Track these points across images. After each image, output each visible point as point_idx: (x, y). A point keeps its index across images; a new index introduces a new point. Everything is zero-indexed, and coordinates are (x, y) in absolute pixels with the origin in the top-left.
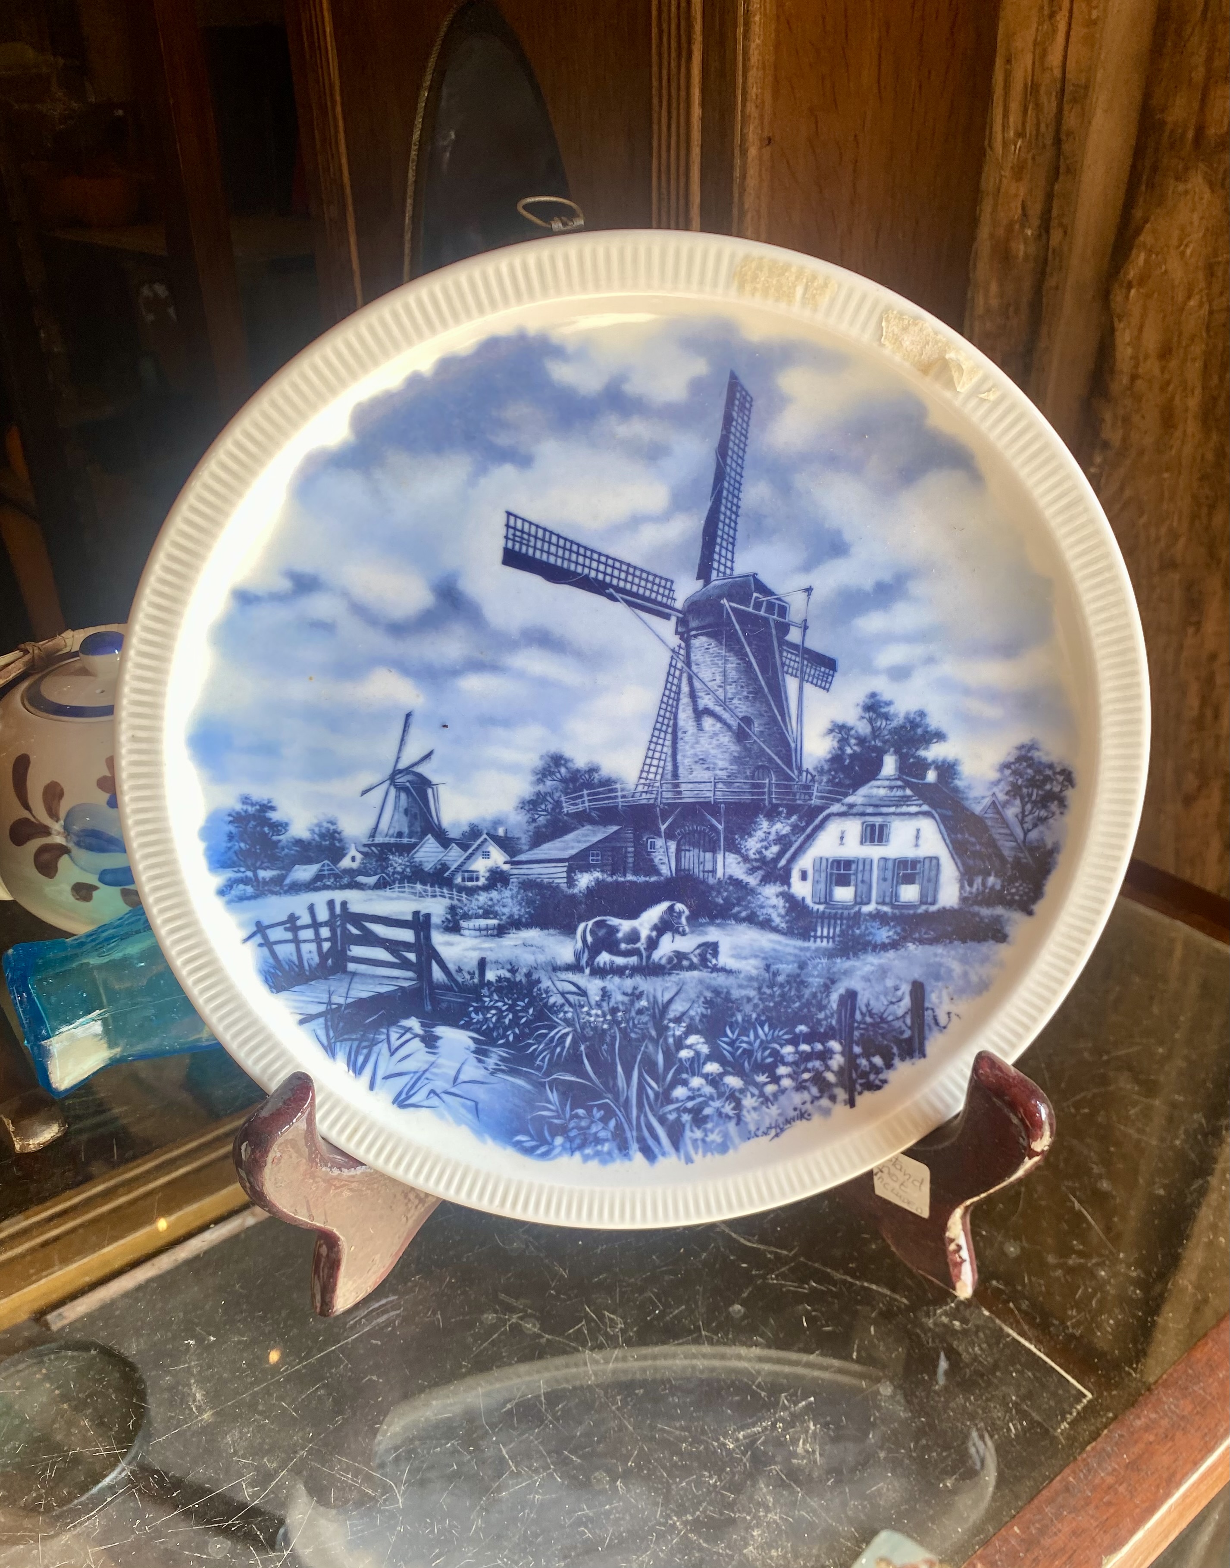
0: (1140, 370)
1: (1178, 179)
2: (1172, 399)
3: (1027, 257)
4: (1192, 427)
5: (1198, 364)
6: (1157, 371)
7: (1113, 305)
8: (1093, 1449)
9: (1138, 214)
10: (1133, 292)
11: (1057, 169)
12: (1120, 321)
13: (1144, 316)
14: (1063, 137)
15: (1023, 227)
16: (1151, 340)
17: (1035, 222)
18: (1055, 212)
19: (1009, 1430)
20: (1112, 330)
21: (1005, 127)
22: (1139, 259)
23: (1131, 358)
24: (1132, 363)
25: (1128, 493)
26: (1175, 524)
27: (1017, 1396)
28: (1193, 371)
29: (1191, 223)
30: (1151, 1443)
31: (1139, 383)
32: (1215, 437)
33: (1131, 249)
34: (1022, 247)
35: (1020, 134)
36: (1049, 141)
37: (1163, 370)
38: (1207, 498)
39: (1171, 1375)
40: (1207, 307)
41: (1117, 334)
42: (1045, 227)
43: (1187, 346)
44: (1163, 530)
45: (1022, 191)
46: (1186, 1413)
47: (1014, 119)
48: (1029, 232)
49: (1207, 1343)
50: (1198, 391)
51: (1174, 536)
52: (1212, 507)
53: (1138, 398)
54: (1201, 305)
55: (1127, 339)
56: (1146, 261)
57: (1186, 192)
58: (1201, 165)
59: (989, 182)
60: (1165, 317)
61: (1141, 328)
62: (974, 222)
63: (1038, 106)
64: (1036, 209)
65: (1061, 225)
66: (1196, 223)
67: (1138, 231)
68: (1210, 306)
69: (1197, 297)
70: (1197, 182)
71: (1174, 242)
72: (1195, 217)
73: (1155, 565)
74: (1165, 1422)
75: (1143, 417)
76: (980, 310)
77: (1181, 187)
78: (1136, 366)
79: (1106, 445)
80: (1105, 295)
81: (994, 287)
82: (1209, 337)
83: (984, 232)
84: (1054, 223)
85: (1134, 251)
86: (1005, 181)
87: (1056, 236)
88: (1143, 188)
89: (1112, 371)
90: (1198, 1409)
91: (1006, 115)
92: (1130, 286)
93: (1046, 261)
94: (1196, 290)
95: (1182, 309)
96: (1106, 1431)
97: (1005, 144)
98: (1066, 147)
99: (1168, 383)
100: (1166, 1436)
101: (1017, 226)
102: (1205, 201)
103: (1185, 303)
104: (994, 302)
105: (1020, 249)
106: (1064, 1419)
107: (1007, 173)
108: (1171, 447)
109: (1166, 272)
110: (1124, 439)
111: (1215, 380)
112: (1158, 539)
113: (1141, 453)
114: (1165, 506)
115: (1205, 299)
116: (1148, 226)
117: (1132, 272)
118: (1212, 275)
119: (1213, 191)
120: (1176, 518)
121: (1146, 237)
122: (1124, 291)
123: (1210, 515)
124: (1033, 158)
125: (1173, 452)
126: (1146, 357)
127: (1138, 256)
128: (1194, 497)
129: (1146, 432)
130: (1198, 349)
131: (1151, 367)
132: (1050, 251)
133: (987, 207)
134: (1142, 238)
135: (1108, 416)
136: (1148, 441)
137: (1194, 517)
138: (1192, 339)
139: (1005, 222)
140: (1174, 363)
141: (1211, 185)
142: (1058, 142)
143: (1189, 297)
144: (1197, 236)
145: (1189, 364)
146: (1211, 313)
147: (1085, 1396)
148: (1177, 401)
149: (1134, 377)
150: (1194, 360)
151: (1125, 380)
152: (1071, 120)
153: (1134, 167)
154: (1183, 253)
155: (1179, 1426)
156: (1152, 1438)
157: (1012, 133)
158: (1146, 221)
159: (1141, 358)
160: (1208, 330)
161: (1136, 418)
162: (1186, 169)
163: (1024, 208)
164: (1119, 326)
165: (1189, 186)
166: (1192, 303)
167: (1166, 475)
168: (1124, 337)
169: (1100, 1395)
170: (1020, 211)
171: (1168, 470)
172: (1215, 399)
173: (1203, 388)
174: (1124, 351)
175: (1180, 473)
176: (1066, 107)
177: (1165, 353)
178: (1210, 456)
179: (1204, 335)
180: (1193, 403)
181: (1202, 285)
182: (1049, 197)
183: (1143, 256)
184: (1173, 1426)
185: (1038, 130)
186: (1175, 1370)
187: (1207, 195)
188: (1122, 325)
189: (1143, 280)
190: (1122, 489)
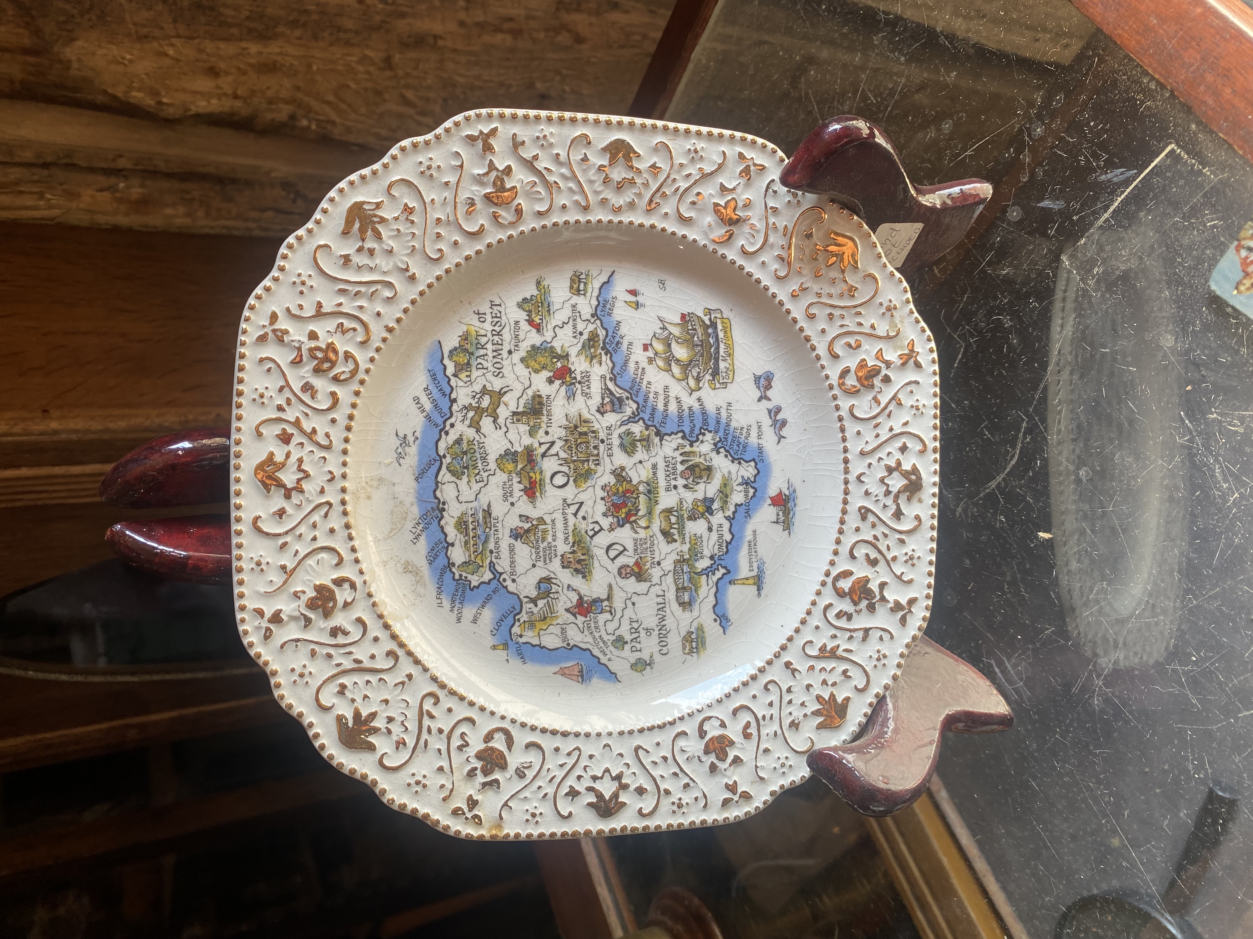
0: (230, 92)
1: (69, 68)
2: (251, 65)
3: (142, 186)
4: (274, 48)
5: (222, 45)
6: (230, 78)
7: (177, 116)
8: (1241, 147)
9: (100, 99)
10: (165, 100)
11: (68, 165)
12: (190, 110)
13: (184, 90)
14: (42, 161)
15: (117, 191)
16: (204, 84)
17: (113, 180)
18: (104, 165)
19: (1214, 226)
20: (198, 116)
21: (36, 208)
22: (137, 96)
23: (220, 99)
24: (223, 98)
25: (331, 98)
26: (355, 59)
27: (1175, 215)
28: (228, 49)
29: (105, 55)
30: (1234, 91)
31: (239, 92)
32: (281, 29)
33: (129, 103)
34: (134, 190)
35: (41, 196)
36: (45, 172)
37: (227, 73)
38: (331, 34)
39: (1154, 70)
40: (174, 41)
41: (201, 111)
42: (117, 172)
43: (208, 55)
44: (361, 68)
45: (89, 192)
46: (1198, 57)
47: (28, 201)
48: (122, 185)
49: (1120, 36)
50: (244, 44)
51: (364, 59)
52: (339, 29)
53: (253, 93)
54: (172, 45)
55: (204, 103)
56: (139, 90)
57: (79, 60)
58: (56, 49)
59: (83, 219)
60: (184, 74)
61: (195, 93)
62: (116, 230)
63: (17, 183)
64: (103, 180)
65: (114, 160)
66: (104, 51)
67: (114, 97)
68: (173, 37)
69: (166, 48)
70: (70, 52)
71: (121, 68)
72: (100, 52)
73: (388, 73)
74: (1209, 77)
75: (268, 88)
76: (188, 221)
77: (75, 65)
78: (225, 94)
79: (292, 117)
80: (170, 122)
81: (169, 211)
82: (198, 37)
83: (123, 220)
84: (112, 165)
85: (132, 101)
86: (82, 206)
87: (123, 163)
88: (78, 95)
89: (232, 114)
90: (1194, 44)
91: (27, 208)
92: (160, 103)
93: (145, 171)
94: (161, 49)
95: (178, 60)
96: (1221, 135)
97: (51, 207)
98: (50, 159)
99: (239, 69)
100: (1226, 76)
101: (118, 195)
102: (86, 45)
103: (173, 58)
104: (181, 210)
105: (136, 192)
106: (1200, 172)
107: (74, 204)
108: (291, 64)
109: (147, 74)
110: (288, 103)
111: (235, 31)
112: (368, 72)
113: (298, 88)
114: (340, 67)
115: (167, 42)
116: (110, 91)
117: (149, 102)
118: (146, 37)
119: (76, 39)
120: (349, 58)
121: (119, 92)
122: (164, 107)
123: (346, 31)
124: (61, 184)
125: (295, 63)
126: (218, 87)
127: (135, 97)
128: (331, 44)
129: (281, 86)
130: (209, 46)
131: (226, 83)
132: (137, 167)
133: (101, 219)
134: (120, 95)
135: (269, 116)
136: (287, 83)
137: (348, 43)
138: (201, 51)
139: (115, 205)
140: (222, 65)
141: (73, 40)
142: (46, 165)
143: (166, 55)
144: (115, 51)
145: (221, 53)
146: (179, 36)
147: (1173, 151)
148: (253, 61)
149: (236, 97)
150: (218, 48)
151: (238, 104)
152: (28, 155)
153: (63, 104)
154: (130, 61)
155: (1213, 62)
156: (1228, 90)
157: (41, 203)
158: (105, 92)
159: (219, 91)
160: (191, 38)
161: (269, 93)
162: (61, 62)
163: (101, 190)
164: (194, 110)
165: (74, 58)
166: (171, 52)
167: (315, 68)
168: (202, 106)
169: (1171, 136)
170: (106, 194)
171: (310, 66)
172: (250, 31)
173: (241, 40)
174: (214, 106)
175: (312, 57)
176: (17, 160)
177: (213, 72)
178: (298, 33)
179: (197, 41)
180: (254, 48)
181: (155, 45)
182: (92, 170)
183: (134, 94)
184: (1213, 69)
185: (36, 182)
186: (1150, 66)
187: (80, 43)
188: (193, 108)
189: (155, 93)
190: (329, 103)
